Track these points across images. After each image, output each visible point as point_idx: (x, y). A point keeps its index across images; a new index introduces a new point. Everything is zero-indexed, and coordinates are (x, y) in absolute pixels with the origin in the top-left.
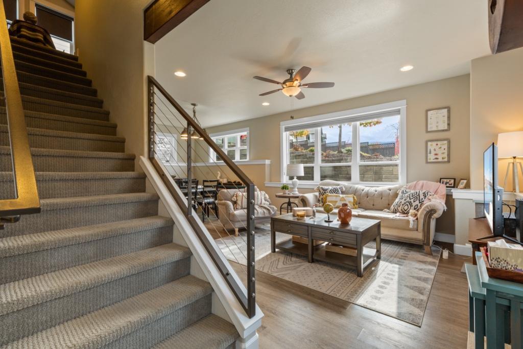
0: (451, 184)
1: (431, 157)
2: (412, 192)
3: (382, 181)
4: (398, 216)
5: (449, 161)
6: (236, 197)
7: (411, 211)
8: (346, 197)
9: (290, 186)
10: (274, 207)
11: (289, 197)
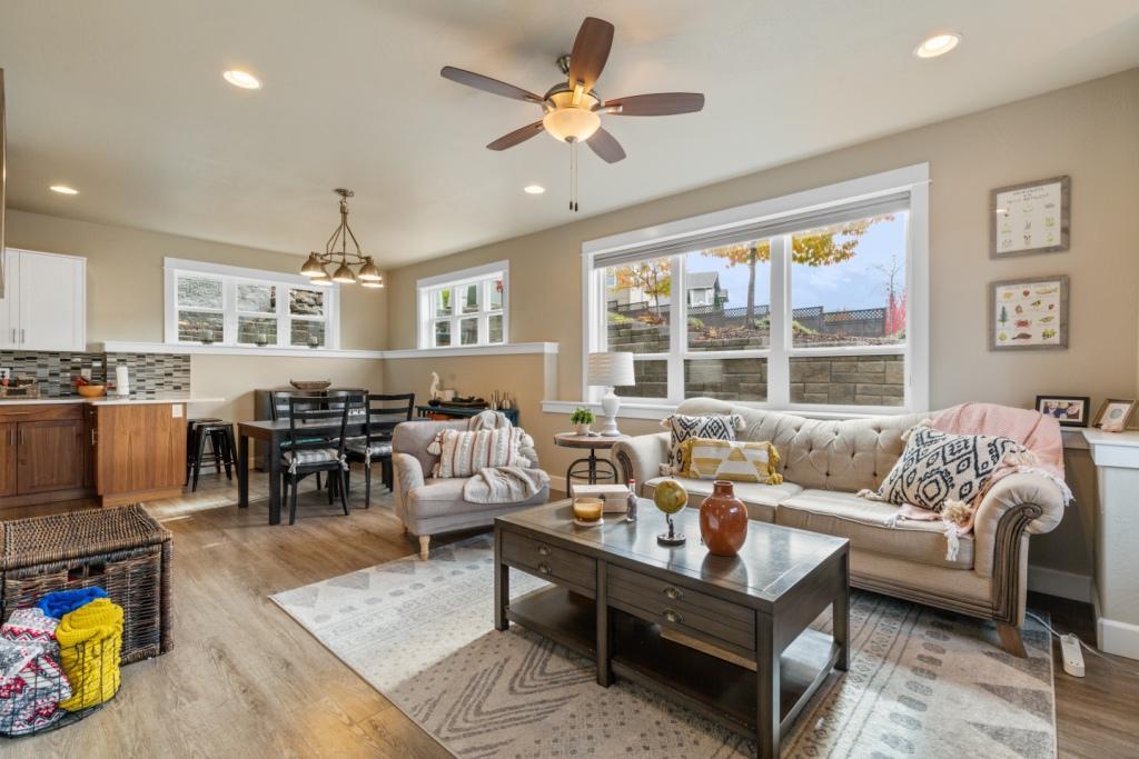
0: (1076, 416)
1: (1007, 333)
2: (952, 438)
3: (855, 402)
4: (907, 517)
5: (1065, 345)
6: (441, 442)
7: (949, 503)
8: (745, 448)
9: (594, 413)
10: (543, 473)
11: (593, 446)
